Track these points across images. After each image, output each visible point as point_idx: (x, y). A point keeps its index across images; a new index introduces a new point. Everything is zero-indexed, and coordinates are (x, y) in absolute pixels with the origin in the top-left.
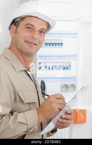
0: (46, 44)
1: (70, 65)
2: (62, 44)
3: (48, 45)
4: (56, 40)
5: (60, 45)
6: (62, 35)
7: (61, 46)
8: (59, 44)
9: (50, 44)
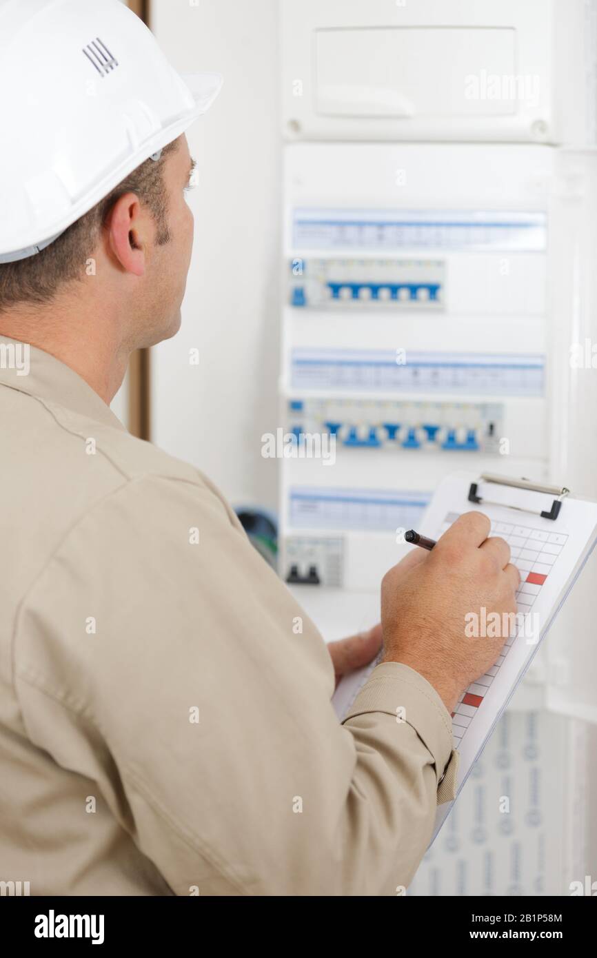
0: (335, 288)
1: (492, 427)
2: (433, 290)
3: (346, 293)
4: (401, 263)
5: (423, 294)
6: (443, 231)
7: (432, 305)
8: (413, 289)
9: (355, 289)
